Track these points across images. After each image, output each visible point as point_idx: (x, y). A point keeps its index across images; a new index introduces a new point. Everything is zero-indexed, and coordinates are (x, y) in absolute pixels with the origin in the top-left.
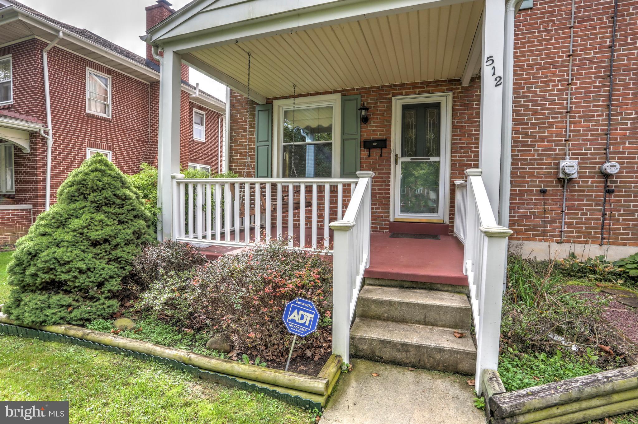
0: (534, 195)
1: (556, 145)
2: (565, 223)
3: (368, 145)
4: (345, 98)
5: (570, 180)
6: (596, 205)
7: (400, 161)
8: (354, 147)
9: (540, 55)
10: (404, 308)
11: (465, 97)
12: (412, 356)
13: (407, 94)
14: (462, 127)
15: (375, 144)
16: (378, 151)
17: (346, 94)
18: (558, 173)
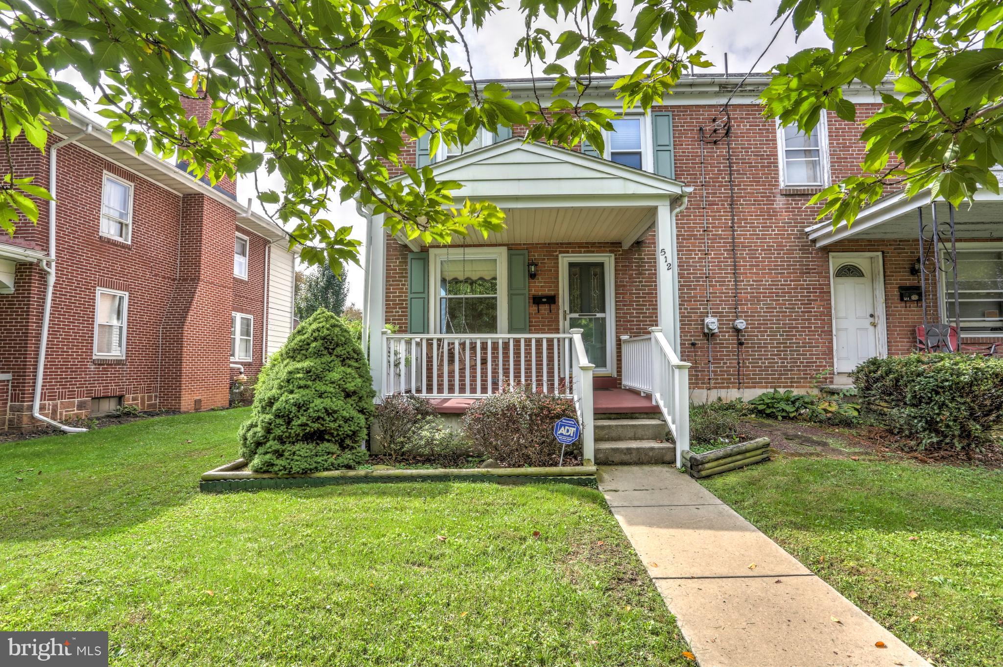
0: (687, 348)
1: (701, 305)
2: (713, 371)
3: (537, 300)
4: (512, 252)
5: (713, 334)
6: (733, 355)
7: (568, 317)
8: (523, 302)
9: (684, 228)
10: (620, 429)
11: (626, 259)
12: (634, 457)
13: (573, 252)
14: (624, 286)
15: (544, 300)
16: (547, 306)
17: (512, 248)
18: (703, 328)
